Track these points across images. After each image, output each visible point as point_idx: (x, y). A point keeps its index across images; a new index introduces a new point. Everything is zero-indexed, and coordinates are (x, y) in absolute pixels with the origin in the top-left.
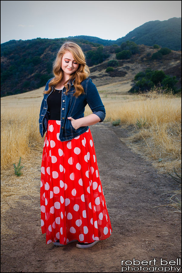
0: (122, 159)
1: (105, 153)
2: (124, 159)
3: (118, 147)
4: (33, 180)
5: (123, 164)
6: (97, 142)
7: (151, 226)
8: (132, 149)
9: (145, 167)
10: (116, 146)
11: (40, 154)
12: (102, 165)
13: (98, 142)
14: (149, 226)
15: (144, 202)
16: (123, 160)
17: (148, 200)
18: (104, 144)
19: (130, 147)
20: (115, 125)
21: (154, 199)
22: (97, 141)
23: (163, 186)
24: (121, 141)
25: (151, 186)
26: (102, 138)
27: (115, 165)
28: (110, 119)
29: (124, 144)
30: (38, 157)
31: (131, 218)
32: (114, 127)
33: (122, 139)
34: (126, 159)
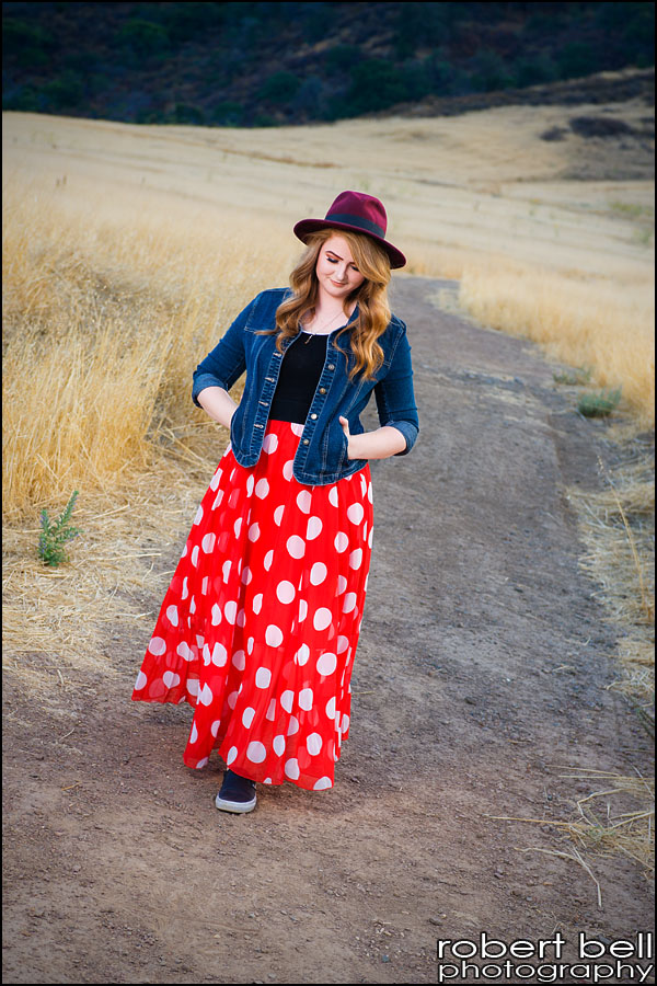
0: (509, 590)
1: (460, 541)
2: (520, 591)
3: (536, 524)
4: (98, 596)
5: (495, 614)
6: (455, 482)
7: (435, 882)
8: (590, 551)
9: (578, 649)
10: (530, 518)
11: (186, 484)
12: (410, 598)
13: (462, 482)
14: (426, 879)
15: (472, 788)
16: (516, 594)
17: (494, 786)
18: (481, 500)
19: (587, 540)
20: (590, 413)
21: (521, 785)
22: (458, 478)
23: (590, 744)
24: (565, 503)
25: (542, 733)
26: (486, 468)
27: (462, 608)
28: (588, 375)
29: (571, 517)
30: (172, 493)
31: (384, 837)
32: (582, 423)
33: (573, 495)
34: (529, 593)
